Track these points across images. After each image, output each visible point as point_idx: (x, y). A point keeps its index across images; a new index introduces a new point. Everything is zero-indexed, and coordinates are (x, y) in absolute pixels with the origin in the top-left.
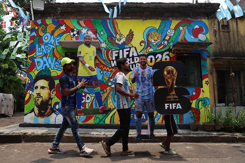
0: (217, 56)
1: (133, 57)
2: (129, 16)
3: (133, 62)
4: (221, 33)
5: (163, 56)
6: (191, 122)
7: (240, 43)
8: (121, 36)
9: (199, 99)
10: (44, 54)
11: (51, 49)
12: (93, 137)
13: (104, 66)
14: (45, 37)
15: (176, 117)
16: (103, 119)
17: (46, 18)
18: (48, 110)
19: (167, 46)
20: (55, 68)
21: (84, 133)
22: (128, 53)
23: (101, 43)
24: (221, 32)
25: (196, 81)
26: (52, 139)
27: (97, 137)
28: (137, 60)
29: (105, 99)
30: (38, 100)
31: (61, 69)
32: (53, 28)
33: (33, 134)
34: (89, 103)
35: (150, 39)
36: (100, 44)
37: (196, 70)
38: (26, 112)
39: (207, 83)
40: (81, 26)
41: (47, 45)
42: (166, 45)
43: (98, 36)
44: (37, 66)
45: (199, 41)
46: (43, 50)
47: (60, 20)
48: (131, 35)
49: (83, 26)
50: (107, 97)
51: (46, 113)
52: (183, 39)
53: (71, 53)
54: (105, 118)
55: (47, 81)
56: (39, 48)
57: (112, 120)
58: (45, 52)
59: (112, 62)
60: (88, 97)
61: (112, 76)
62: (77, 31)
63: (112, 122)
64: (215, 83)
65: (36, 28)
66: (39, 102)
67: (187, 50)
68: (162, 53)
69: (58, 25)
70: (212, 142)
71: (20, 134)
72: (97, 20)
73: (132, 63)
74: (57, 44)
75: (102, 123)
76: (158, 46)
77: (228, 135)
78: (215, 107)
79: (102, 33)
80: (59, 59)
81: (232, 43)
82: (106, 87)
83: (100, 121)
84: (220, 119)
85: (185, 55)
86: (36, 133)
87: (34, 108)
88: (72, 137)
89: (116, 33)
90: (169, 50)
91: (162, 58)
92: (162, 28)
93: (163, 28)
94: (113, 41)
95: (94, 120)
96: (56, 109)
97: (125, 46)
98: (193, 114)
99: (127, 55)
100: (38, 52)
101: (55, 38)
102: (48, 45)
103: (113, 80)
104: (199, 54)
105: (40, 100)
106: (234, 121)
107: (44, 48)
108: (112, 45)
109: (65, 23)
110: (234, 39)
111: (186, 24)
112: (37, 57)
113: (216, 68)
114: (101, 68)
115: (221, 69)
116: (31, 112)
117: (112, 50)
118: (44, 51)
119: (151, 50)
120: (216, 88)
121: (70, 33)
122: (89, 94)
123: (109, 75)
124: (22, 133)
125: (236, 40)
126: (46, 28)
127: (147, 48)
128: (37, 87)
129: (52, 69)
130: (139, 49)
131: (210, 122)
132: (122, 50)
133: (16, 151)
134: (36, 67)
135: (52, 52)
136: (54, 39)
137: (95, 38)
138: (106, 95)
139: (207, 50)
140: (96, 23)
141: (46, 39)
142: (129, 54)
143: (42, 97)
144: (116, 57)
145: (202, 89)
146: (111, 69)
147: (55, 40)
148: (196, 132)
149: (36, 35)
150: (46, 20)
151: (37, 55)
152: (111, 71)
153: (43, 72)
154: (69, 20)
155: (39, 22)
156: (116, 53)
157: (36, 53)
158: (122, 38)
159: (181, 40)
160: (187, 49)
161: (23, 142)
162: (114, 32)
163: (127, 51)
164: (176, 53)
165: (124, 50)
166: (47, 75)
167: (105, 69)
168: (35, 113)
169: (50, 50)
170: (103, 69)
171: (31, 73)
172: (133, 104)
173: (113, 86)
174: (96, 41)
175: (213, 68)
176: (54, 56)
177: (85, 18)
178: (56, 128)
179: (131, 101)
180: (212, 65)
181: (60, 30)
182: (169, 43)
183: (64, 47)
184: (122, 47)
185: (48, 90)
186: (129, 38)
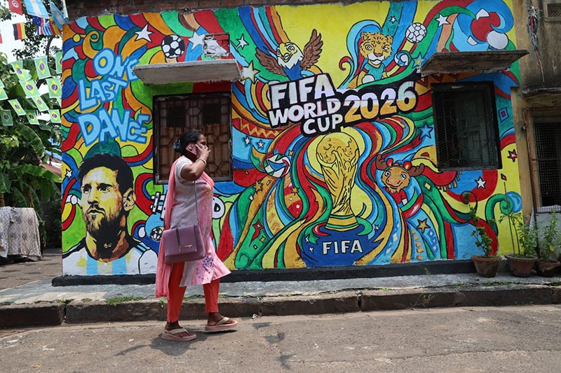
0: (536, 86)
1: (324, 99)
3: (325, 113)
4: (548, 27)
5: (399, 92)
6: (477, 255)
8: (290, 48)
9: (494, 198)
10: (100, 103)
11: (116, 90)
12: (236, 304)
13: (253, 124)
14: (100, 60)
15: (438, 244)
16: (256, 256)
17: (99, 10)
18: (121, 243)
19: (407, 66)
20: (130, 137)
22: (310, 89)
23: (241, 67)
24: (545, 24)
25: (485, 151)
28: (333, 105)
29: (260, 206)
30: (94, 218)
31: (146, 138)
32: (118, 35)
33: (86, 303)
35: (364, 53)
36: (239, 69)
37: (482, 125)
38: (65, 248)
39: (513, 155)
40: (188, 27)
41: (107, 81)
42: (406, 64)
43: (232, 50)
44: (85, 134)
45: (489, 50)
46: (98, 93)
47: (136, 14)
48: (315, 43)
49: (193, 27)
50: (263, 202)
51: (116, 249)
53: (168, 98)
54: (261, 254)
55: (113, 169)
56: (88, 90)
57: (279, 260)
58: (104, 99)
59: (271, 113)
60: (217, 205)
61: (272, 151)
62: (179, 40)
63: (279, 265)
64: (534, 156)
65: (77, 38)
66: (96, 223)
67: (458, 75)
68: (396, 86)
69: (132, 27)
70: (535, 303)
71: (55, 304)
72: (227, 11)
73: (321, 113)
74: (131, 77)
75: (254, 266)
76: (385, 68)
78: (535, 216)
79: (243, 43)
80: (139, 115)
82: (260, 177)
83: (250, 262)
84: (553, 245)
85: (453, 87)
86: (94, 299)
87: (85, 238)
90: (414, 77)
91: (397, 97)
92: (393, 23)
93: (396, 23)
94: (272, 62)
95: (235, 260)
96: (140, 238)
97: (303, 72)
98: (480, 234)
99: (308, 94)
100: (86, 99)
101: (126, 60)
102: (110, 79)
103: (276, 160)
104: (491, 84)
105: (99, 217)
107: (99, 89)
108: (270, 71)
109: (148, 23)
111: (455, 8)
112: (83, 112)
113: (535, 117)
114: (245, 131)
115: (548, 120)
116: (78, 249)
117: (270, 83)
118: (101, 95)
119: (369, 79)
120: (535, 168)
121: (162, 46)
122: (218, 196)
123: (265, 146)
124: (59, 301)
126: (101, 38)
127: (358, 74)
128: (88, 187)
129: (124, 138)
130: (339, 77)
131: (525, 253)
132: (294, 83)
133: (45, 348)
134: (84, 137)
135: (120, 98)
136: (122, 65)
137: (225, 55)
138: (260, 196)
139: (510, 72)
140: (225, 19)
141: (103, 65)
142: (313, 92)
143: (102, 209)
144: (280, 101)
145: (500, 171)
146: (271, 132)
147: (126, 67)
148: (492, 280)
149: (77, 58)
150: (99, 17)
151: (83, 107)
152: (272, 137)
153: (101, 148)
154: (158, 15)
155: (83, 22)
156: (280, 91)
157: (80, 101)
158: (293, 52)
159: (444, 50)
160: (459, 72)
161: (63, 323)
162: (273, 38)
163: (307, 86)
164: (432, 85)
165: (300, 81)
166: (111, 155)
167: (255, 133)
168: (87, 250)
169: (115, 93)
170: (251, 133)
171: (73, 153)
172: (330, 216)
173: (278, 174)
174: (230, 61)
175: (526, 119)
176: (126, 106)
177: (197, 7)
178: (141, 284)
179: (323, 209)
180: (523, 110)
181: (135, 40)
182: (412, 59)
183: (149, 82)
184: (295, 75)
185: (116, 191)
186: (312, 51)
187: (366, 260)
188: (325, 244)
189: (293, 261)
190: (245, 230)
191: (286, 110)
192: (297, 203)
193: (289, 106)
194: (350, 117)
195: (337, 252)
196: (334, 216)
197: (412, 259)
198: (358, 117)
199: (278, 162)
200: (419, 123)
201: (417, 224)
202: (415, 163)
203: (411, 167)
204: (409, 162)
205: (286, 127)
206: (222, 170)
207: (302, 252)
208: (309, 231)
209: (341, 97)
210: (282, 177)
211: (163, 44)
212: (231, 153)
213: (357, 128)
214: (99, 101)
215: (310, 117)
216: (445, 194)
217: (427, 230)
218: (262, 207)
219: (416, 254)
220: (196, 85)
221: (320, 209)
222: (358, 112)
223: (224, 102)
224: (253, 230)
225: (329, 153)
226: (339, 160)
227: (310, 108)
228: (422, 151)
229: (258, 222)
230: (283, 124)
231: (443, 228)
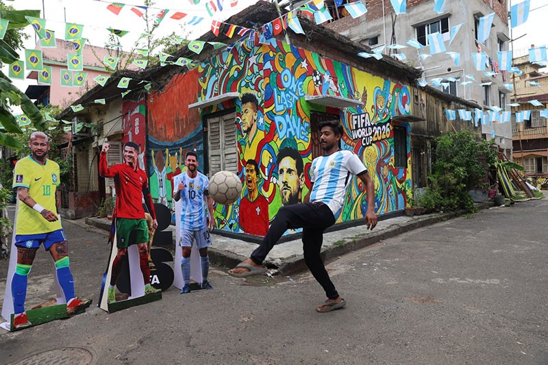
0: (414, 132)
1: (367, 127)
6: (403, 207)
8: (357, 95)
9: (406, 181)
11: (293, 102)
13: (347, 137)
14: (284, 76)
15: (394, 203)
17: (282, 37)
19: (388, 115)
20: (301, 137)
28: (370, 131)
30: (285, 193)
31: (308, 138)
32: (293, 61)
35: (378, 105)
39: (409, 162)
40: (323, 67)
41: (288, 93)
43: (339, 89)
44: (279, 130)
45: (406, 113)
46: (285, 101)
47: (300, 48)
48: (365, 94)
54: (350, 212)
55: (294, 159)
56: (279, 97)
57: (356, 215)
59: (353, 131)
62: (320, 75)
66: (287, 197)
67: (399, 122)
68: (385, 124)
69: (299, 58)
72: (337, 63)
73: (367, 135)
74: (300, 94)
75: (348, 219)
76: (383, 114)
79: (343, 86)
80: (304, 122)
85: (398, 128)
89: (355, 91)
90: (389, 121)
91: (386, 130)
93: (386, 91)
95: (342, 216)
97: (362, 110)
98: (403, 197)
99: (363, 123)
100: (279, 104)
101: (297, 81)
104: (406, 129)
105: (288, 193)
107: (285, 98)
109: (306, 57)
111: (399, 89)
112: (277, 114)
113: (413, 146)
114: (345, 141)
117: (352, 114)
119: (379, 119)
126: (284, 59)
127: (376, 116)
128: (282, 171)
129: (298, 137)
130: (371, 116)
134: (278, 133)
135: (295, 107)
136: (295, 84)
137: (337, 92)
139: (409, 124)
140: (336, 68)
141: (286, 81)
143: (290, 187)
144: (355, 125)
145: (407, 169)
146: (353, 142)
149: (272, 70)
150: (283, 43)
151: (277, 110)
152: (353, 146)
154: (310, 54)
156: (355, 119)
157: (275, 104)
159: (396, 109)
162: (353, 87)
163: (363, 118)
164: (394, 126)
165: (361, 115)
166: (293, 148)
167: (348, 142)
176: (299, 114)
180: (411, 142)
181: (301, 68)
182: (389, 111)
184: (359, 111)
185: (296, 174)
186: (364, 99)
187: (378, 212)
189: (359, 214)
193: (358, 129)
197: (389, 211)
198: (376, 139)
200: (391, 144)
201: (390, 194)
202: (390, 164)
203: (389, 166)
204: (388, 163)
205: (357, 140)
207: (362, 210)
208: (364, 198)
209: (372, 127)
211: (313, 75)
213: (376, 144)
214: (285, 107)
215: (364, 136)
216: (396, 179)
217: (392, 197)
219: (390, 208)
220: (327, 108)
222: (376, 136)
224: (348, 199)
225: (369, 157)
226: (372, 160)
227: (364, 131)
228: (391, 158)
229: (350, 194)
231: (395, 195)
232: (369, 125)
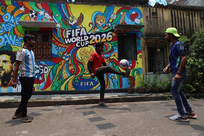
0: (148, 36)
1: (83, 36)
2: (80, 1)
3: (83, 40)
4: (152, 19)
5: (107, 35)
6: (129, 87)
7: (164, 27)
8: (73, 18)
9: (134, 70)
10: (5, 32)
11: (11, 28)
13: (59, 43)
15: (117, 83)
16: (59, 86)
18: (11, 81)
19: (110, 27)
20: (16, 45)
21: (43, 98)
23: (56, 23)
24: (151, 18)
25: (133, 55)
26: (14, 105)
27: (54, 101)
28: (86, 38)
29: (60, 70)
30: (1, 72)
31: (22, 45)
32: (13, 8)
34: (47, 73)
35: (97, 22)
36: (55, 24)
37: (133, 47)
39: (141, 57)
40: (38, 8)
41: (8, 24)
42: (110, 26)
43: (54, 17)
45: (135, 24)
46: (4, 28)
47: (19, 1)
48: (81, 17)
49: (40, 8)
50: (62, 68)
51: (9, 83)
52: (123, 22)
53: (30, 32)
54: (60, 86)
55: (9, 56)
56: (0, 27)
57: (66, 87)
59: (66, 39)
60: (46, 69)
61: (65, 51)
62: (35, 12)
63: (66, 89)
64: (147, 57)
66: (2, 74)
67: (126, 31)
68: (106, 33)
69: (18, 6)
70: (143, 101)
72: (52, 4)
73: (82, 40)
74: (17, 24)
75: (58, 89)
76: (103, 27)
77: (154, 95)
78: (146, 75)
79: (57, 15)
80: (19, 37)
81: (159, 27)
82: (60, 60)
83: (56, 88)
84: (149, 84)
85: (124, 34)
88: (32, 103)
89: (69, 16)
90: (112, 30)
91: (106, 37)
93: (108, 13)
94: (67, 22)
95: (51, 87)
97: (77, 27)
98: (130, 80)
99: (78, 34)
101: (15, 17)
102: (9, 24)
103: (66, 55)
104: (135, 34)
105: (3, 72)
106: (158, 85)
107: (4, 27)
108: (66, 25)
109: (24, 5)
110: (161, 24)
111: (126, 10)
113: (147, 45)
114: (56, 45)
115: (151, 46)
117: (66, 29)
118: (5, 29)
119: (98, 30)
120: (147, 61)
121: (29, 14)
122: (46, 66)
123: (63, 50)
125: (162, 25)
126: (6, 8)
127: (95, 28)
129: (14, 45)
130: (88, 29)
131: (142, 86)
132: (74, 30)
135: (13, 30)
136: (14, 19)
137: (51, 19)
138: (61, 67)
140: (52, 7)
141: (6, 18)
142: (80, 33)
143: (4, 69)
144: (69, 35)
145: (136, 61)
146: (65, 46)
148: (132, 95)
150: (5, 1)
152: (65, 47)
153: (5, 48)
154: (28, 3)
156: (69, 32)
158: (74, 20)
159: (122, 23)
160: (126, 30)
162: (67, 14)
163: (78, 31)
164: (117, 33)
165: (76, 30)
166: (9, 50)
167: (60, 46)
169: (11, 29)
170: (58, 46)
172: (83, 74)
173: (67, 59)
174: (52, 22)
175: (145, 46)
176: (15, 34)
177: (42, 1)
178: (18, 96)
179: (81, 71)
180: (144, 43)
181: (19, 11)
182: (112, 25)
183: (24, 26)
184: (74, 27)
185: (10, 63)
186: (80, 20)
187: (95, 88)
188: (81, 83)
189: (71, 88)
190: (55, 78)
191: (71, 39)
192: (73, 69)
193: (72, 37)
194: (91, 42)
195: (85, 85)
196: (85, 74)
197: (109, 88)
198: (94, 42)
199: (67, 55)
200: (113, 45)
201: (111, 77)
202: (111, 58)
203: (110, 59)
204: (109, 57)
205: (70, 44)
206: (49, 57)
207: (74, 85)
208: (76, 78)
209: (89, 35)
210: (68, 61)
211: (29, 13)
212: (52, 52)
213: (93, 46)
214: (4, 31)
215: (78, 41)
216: (120, 68)
217: (114, 79)
218: (61, 70)
219: (110, 86)
220: (40, 28)
221: (80, 71)
222: (94, 40)
223: (50, 34)
224: (58, 78)
225: (84, 53)
226: (87, 56)
227: (78, 38)
228: (113, 54)
229: (60, 75)
230: (69, 43)
231: (119, 78)
232: (85, 34)
